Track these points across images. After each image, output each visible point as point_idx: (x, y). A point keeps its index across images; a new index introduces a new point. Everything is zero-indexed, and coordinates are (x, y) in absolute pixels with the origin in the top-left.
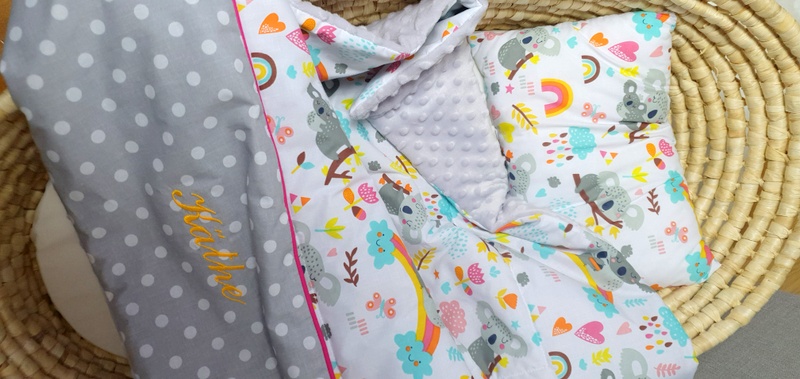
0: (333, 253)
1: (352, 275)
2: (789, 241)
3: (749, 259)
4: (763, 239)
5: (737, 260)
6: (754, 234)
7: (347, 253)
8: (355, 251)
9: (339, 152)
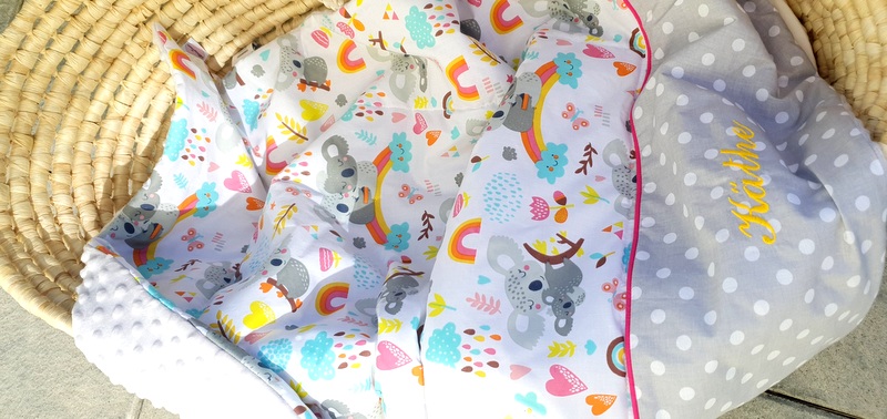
0: (599, 179)
1: (589, 153)
2: (17, 47)
3: (60, 31)
4: (43, 52)
5: (74, 31)
6: (51, 59)
7: (586, 173)
8: (578, 171)
9: (562, 265)
